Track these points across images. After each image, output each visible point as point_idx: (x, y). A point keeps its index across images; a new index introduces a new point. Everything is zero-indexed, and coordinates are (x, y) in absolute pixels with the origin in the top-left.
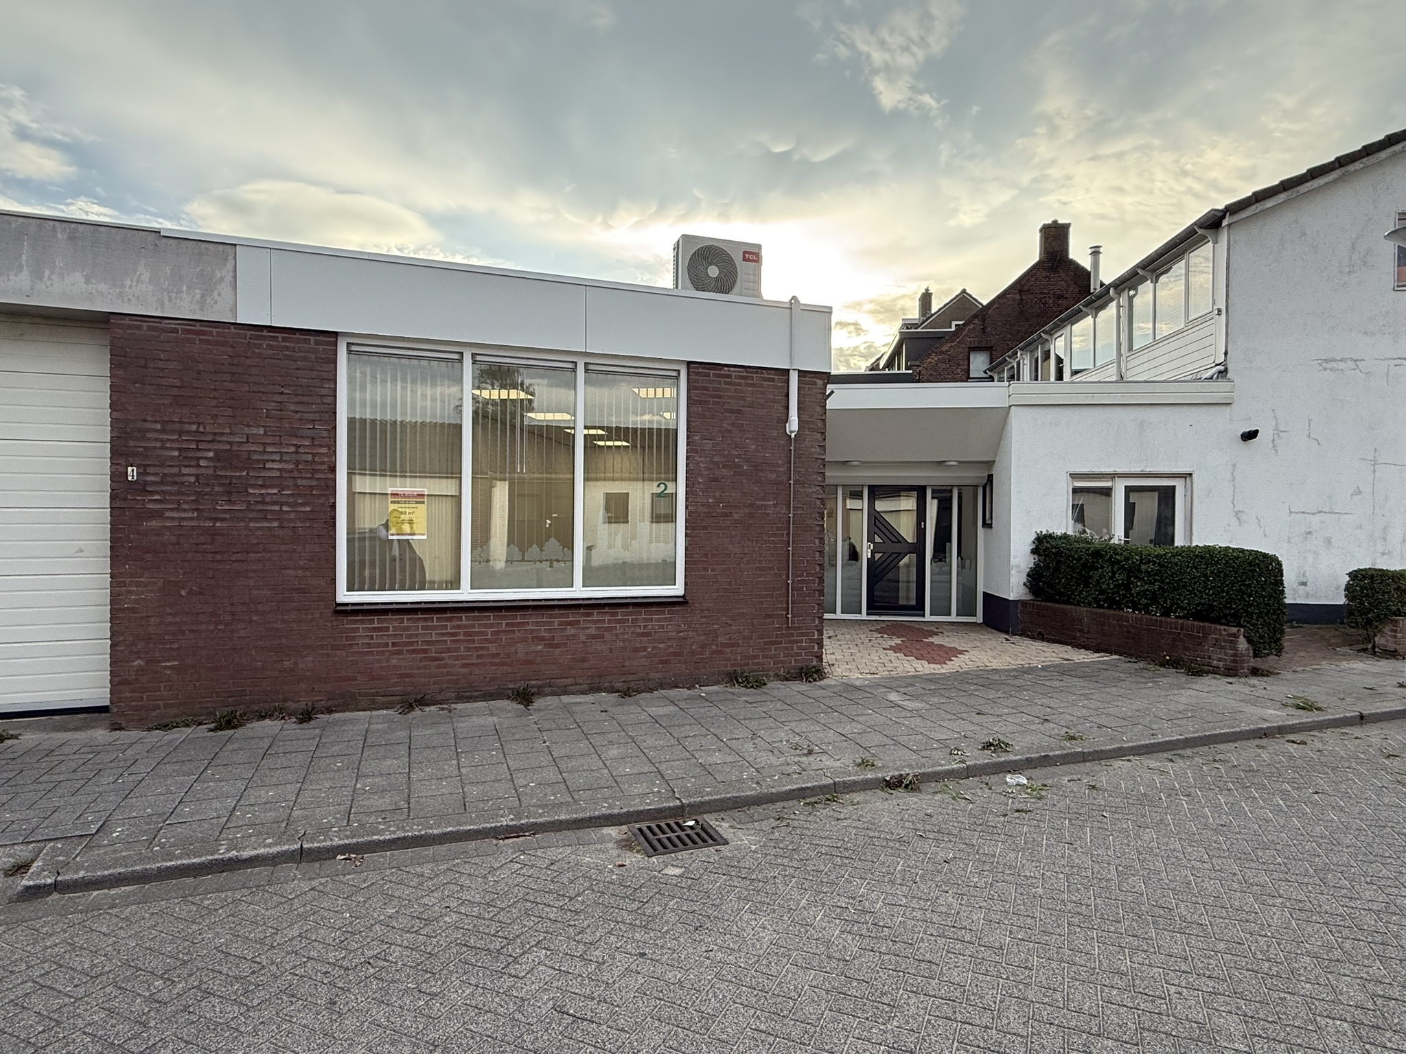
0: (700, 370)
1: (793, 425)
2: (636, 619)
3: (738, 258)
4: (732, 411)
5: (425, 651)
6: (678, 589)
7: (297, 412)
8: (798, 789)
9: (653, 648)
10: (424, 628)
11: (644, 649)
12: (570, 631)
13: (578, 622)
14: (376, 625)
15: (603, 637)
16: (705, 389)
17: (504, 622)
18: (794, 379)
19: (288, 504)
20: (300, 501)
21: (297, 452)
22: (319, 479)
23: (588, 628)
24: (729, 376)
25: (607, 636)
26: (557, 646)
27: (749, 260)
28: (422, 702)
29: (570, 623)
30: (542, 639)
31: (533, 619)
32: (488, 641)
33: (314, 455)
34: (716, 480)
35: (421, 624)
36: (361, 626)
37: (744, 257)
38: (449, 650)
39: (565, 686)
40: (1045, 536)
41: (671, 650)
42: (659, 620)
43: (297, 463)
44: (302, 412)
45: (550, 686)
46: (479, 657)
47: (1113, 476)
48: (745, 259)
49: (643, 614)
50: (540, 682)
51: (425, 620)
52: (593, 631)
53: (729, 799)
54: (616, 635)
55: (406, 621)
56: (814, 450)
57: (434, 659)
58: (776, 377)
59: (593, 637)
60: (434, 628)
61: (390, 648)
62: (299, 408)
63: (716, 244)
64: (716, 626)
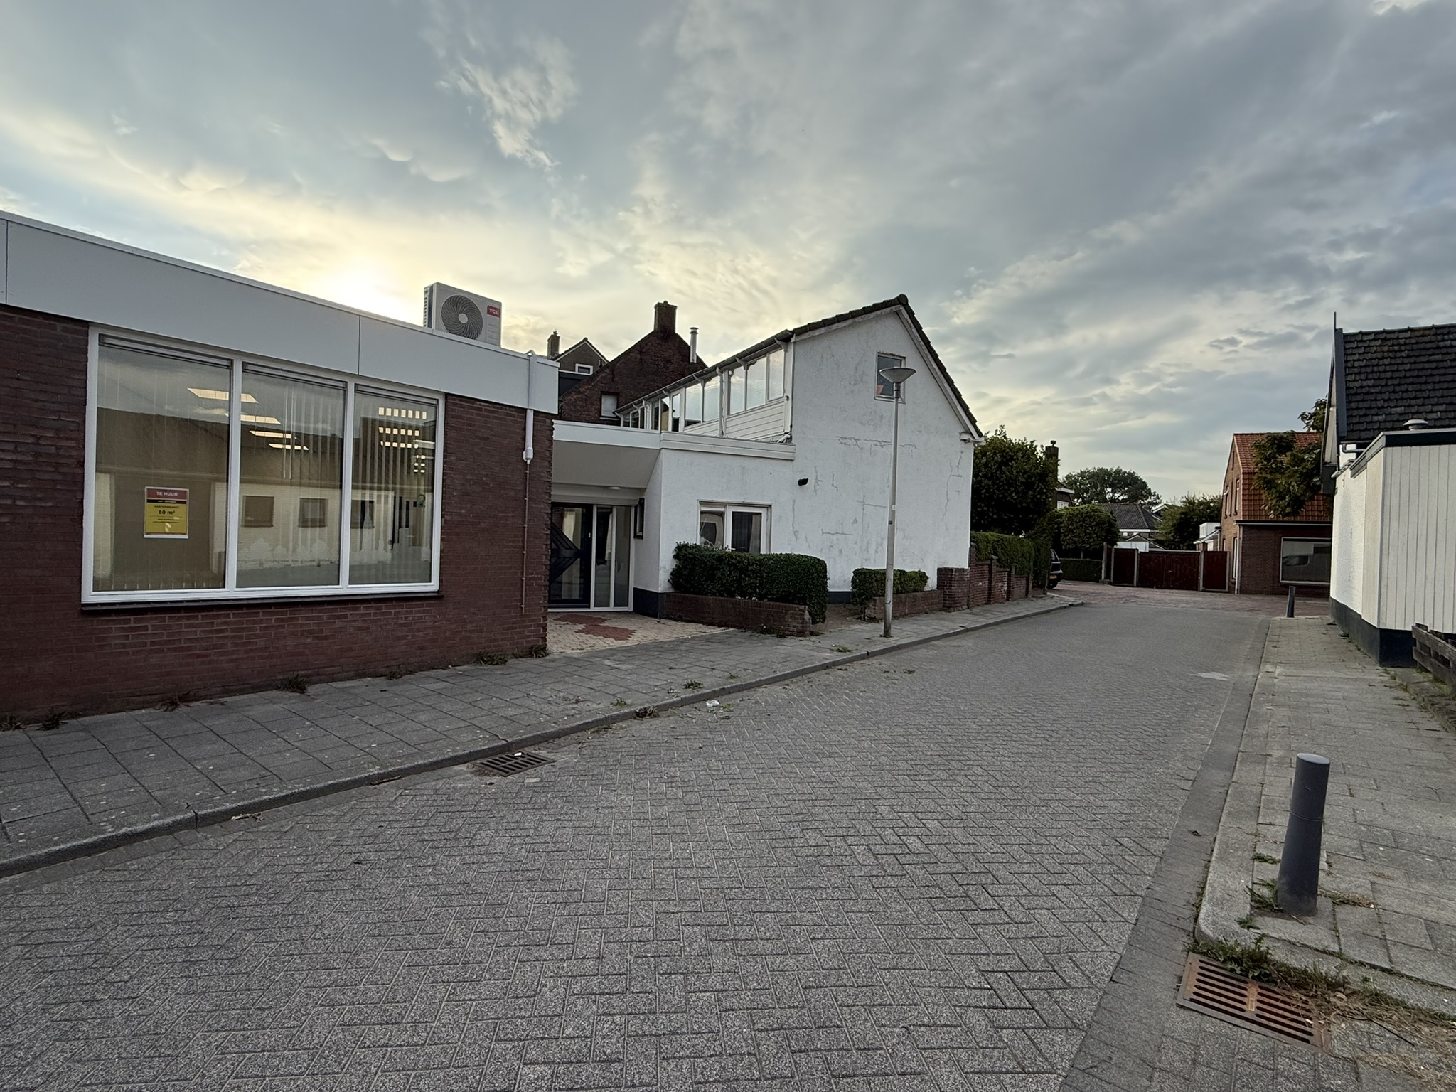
0: (457, 402)
1: (529, 453)
2: (399, 612)
3: (483, 312)
4: (481, 438)
5: (189, 649)
6: (433, 586)
7: (37, 401)
8: (584, 724)
9: (413, 636)
10: (187, 626)
11: (405, 637)
12: (338, 624)
13: (346, 616)
14: (132, 625)
15: (367, 628)
16: (461, 417)
17: (274, 618)
18: (530, 417)
19: (22, 498)
20: (39, 496)
21: (37, 444)
22: (64, 474)
23: (355, 621)
24: (479, 409)
25: (373, 627)
26: (326, 638)
27: (491, 314)
28: (187, 698)
29: (339, 617)
30: (310, 632)
31: (302, 614)
32: (257, 636)
33: (58, 448)
34: (468, 494)
35: (185, 622)
36: (114, 627)
37: (488, 311)
38: (215, 647)
39: (333, 674)
40: (683, 546)
41: (429, 637)
42: (419, 612)
43: (37, 455)
44: (45, 401)
45: (319, 675)
46: (246, 652)
47: (725, 504)
48: (489, 312)
49: (405, 607)
50: (310, 672)
51: (188, 618)
52: (360, 624)
53: (539, 735)
54: (381, 626)
55: (167, 619)
56: (543, 474)
57: (199, 656)
58: (516, 414)
59: (360, 628)
60: (200, 625)
61: (149, 647)
62: (42, 397)
63: (466, 296)
64: (465, 616)
